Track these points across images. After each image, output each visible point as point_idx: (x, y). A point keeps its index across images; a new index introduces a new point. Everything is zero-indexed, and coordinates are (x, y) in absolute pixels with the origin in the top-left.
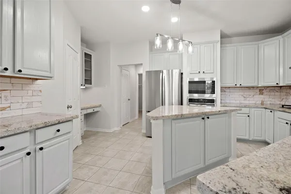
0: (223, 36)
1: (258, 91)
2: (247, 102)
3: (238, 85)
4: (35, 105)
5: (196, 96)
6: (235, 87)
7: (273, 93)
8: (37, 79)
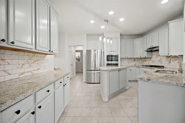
0: (121, 35)
1: (133, 60)
2: (129, 65)
3: (126, 57)
4: (47, 67)
5: (110, 62)
6: (125, 58)
7: (139, 61)
8: (47, 54)
